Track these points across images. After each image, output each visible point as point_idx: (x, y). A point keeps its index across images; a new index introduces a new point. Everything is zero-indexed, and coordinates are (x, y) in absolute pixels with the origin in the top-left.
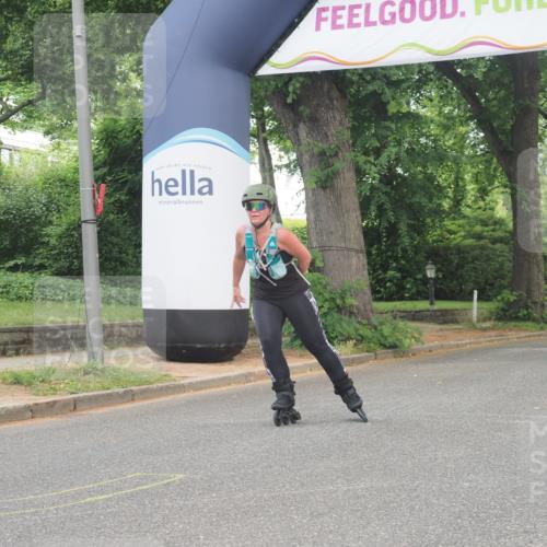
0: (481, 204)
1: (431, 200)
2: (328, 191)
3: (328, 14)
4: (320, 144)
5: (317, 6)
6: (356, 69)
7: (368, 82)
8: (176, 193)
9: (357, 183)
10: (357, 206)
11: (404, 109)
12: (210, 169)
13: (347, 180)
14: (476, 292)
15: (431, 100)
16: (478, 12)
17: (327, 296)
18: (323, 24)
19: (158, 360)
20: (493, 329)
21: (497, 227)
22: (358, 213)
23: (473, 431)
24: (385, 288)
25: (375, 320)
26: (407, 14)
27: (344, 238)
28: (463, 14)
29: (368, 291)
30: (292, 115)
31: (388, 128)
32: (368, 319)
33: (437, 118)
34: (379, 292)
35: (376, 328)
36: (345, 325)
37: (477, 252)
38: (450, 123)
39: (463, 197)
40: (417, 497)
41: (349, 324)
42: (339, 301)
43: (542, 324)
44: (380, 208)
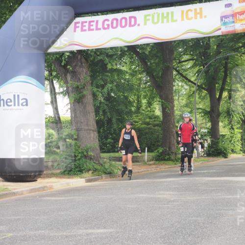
0: (149, 109)
1: (127, 108)
2: (80, 104)
3: (80, 25)
4: (76, 83)
5: (75, 21)
6: (93, 49)
7: (98, 55)
8: (11, 105)
9: (93, 100)
10: (94, 110)
11: (115, 67)
12: (27, 94)
13: (89, 98)
14: (146, 148)
15: (126, 64)
16: (145, 24)
17: (80, 151)
18: (77, 29)
19: (3, 181)
20: (154, 164)
21: (156, 119)
22: (94, 114)
23: (144, 210)
24: (107, 147)
25: (101, 162)
26: (115, 25)
27: (87, 125)
28: (139, 25)
29: (98, 148)
30: (64, 70)
31: (107, 76)
32: (99, 161)
33: (129, 71)
34: (104, 149)
35: (102, 165)
36: (88, 164)
37: (147, 131)
38: (135, 74)
39: (141, 106)
40: (118, 241)
41: (90, 164)
42: (85, 153)
43: (176, 162)
44: (104, 111)
